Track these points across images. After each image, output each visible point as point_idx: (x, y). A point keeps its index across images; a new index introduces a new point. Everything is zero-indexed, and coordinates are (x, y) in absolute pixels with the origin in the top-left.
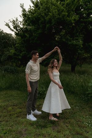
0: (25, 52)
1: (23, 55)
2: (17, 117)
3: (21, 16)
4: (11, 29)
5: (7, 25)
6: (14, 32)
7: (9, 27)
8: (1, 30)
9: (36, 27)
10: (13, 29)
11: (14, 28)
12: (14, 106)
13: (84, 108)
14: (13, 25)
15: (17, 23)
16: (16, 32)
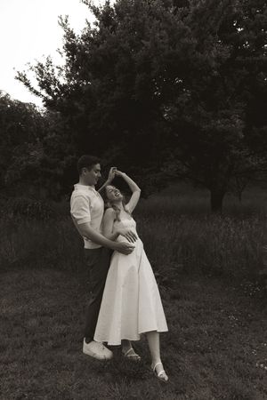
0: (74, 156)
2: (54, 348)
3: (62, 50)
4: (31, 89)
5: (22, 78)
7: (27, 84)
9: (104, 84)
10: (38, 89)
12: (44, 315)
13: (251, 320)
14: (38, 79)
15: (50, 72)
16: (46, 99)
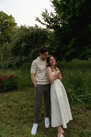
4: (41, 23)
5: (38, 20)
6: (45, 26)
7: (40, 22)
8: (39, 27)
10: (44, 22)
11: (46, 21)
15: (47, 15)
16: (47, 25)
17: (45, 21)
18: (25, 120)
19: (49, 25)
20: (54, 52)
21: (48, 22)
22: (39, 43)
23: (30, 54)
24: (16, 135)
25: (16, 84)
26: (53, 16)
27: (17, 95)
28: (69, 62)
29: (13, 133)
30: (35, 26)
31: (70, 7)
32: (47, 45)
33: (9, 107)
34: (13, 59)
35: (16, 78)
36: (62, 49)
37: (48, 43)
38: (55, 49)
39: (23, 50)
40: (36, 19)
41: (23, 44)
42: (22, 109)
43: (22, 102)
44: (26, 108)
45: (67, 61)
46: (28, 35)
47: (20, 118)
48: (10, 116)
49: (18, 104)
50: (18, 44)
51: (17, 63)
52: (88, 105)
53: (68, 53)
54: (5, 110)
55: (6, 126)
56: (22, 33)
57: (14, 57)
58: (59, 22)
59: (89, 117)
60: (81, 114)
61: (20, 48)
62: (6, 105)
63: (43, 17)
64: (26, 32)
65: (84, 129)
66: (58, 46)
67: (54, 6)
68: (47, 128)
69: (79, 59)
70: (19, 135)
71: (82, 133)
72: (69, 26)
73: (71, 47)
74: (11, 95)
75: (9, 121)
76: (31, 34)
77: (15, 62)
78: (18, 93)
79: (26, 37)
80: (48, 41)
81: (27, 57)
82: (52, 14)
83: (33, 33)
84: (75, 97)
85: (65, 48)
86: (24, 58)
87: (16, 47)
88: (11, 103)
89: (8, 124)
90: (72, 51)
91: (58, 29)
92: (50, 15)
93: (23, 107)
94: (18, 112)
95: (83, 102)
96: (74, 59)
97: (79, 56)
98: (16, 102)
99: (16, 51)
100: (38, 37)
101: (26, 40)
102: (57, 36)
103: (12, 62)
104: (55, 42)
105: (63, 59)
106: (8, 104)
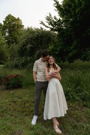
1: (59, 50)
6: (49, 29)
7: (44, 25)
8: (44, 29)
14: (47, 22)
15: (51, 18)
16: (51, 28)
17: (49, 24)
18: (27, 113)
19: (52, 27)
20: (57, 53)
21: (52, 25)
22: (43, 44)
23: (35, 55)
24: (19, 124)
25: (20, 82)
26: (56, 20)
27: (21, 92)
28: (71, 63)
29: (16, 123)
30: (40, 28)
31: (72, 12)
32: (51, 46)
33: (14, 102)
34: (19, 60)
35: (21, 77)
36: (64, 50)
37: (52, 44)
38: (59, 51)
39: (28, 51)
40: (40, 22)
41: (29, 46)
42: (25, 104)
43: (25, 98)
44: (28, 104)
45: (70, 62)
46: (33, 37)
47: (23, 111)
48: (14, 110)
49: (22, 100)
50: (24, 45)
51: (22, 63)
52: (85, 103)
53: (70, 54)
54: (10, 105)
55: (10, 117)
56: (28, 35)
57: (20, 58)
58: (62, 25)
59: (84, 113)
60: (78, 110)
61: (26, 49)
62: (11, 100)
63: (47, 21)
64: (32, 34)
65: (78, 122)
66: (61, 48)
67: (57, 10)
68: (45, 121)
69: (81, 60)
70: (21, 124)
71: (75, 125)
72: (71, 29)
73: (73, 49)
74: (16, 92)
75: (13, 113)
76: (37, 36)
77: (21, 62)
78: (22, 91)
79: (31, 38)
80: (52, 42)
81: (32, 58)
82: (55, 18)
83: (38, 35)
84: (74, 96)
85: (68, 49)
86: (29, 58)
87: (22, 49)
88: (16, 99)
89: (12, 116)
90: (74, 52)
91: (61, 31)
92: (53, 19)
93: (26, 103)
94: (21, 106)
95: (81, 100)
96: (76, 60)
97: (81, 57)
98: (20, 98)
99: (22, 52)
100: (43, 38)
101: (31, 42)
102: (60, 37)
103: (18, 62)
104: (58, 44)
105: (66, 60)
106: (13, 100)
